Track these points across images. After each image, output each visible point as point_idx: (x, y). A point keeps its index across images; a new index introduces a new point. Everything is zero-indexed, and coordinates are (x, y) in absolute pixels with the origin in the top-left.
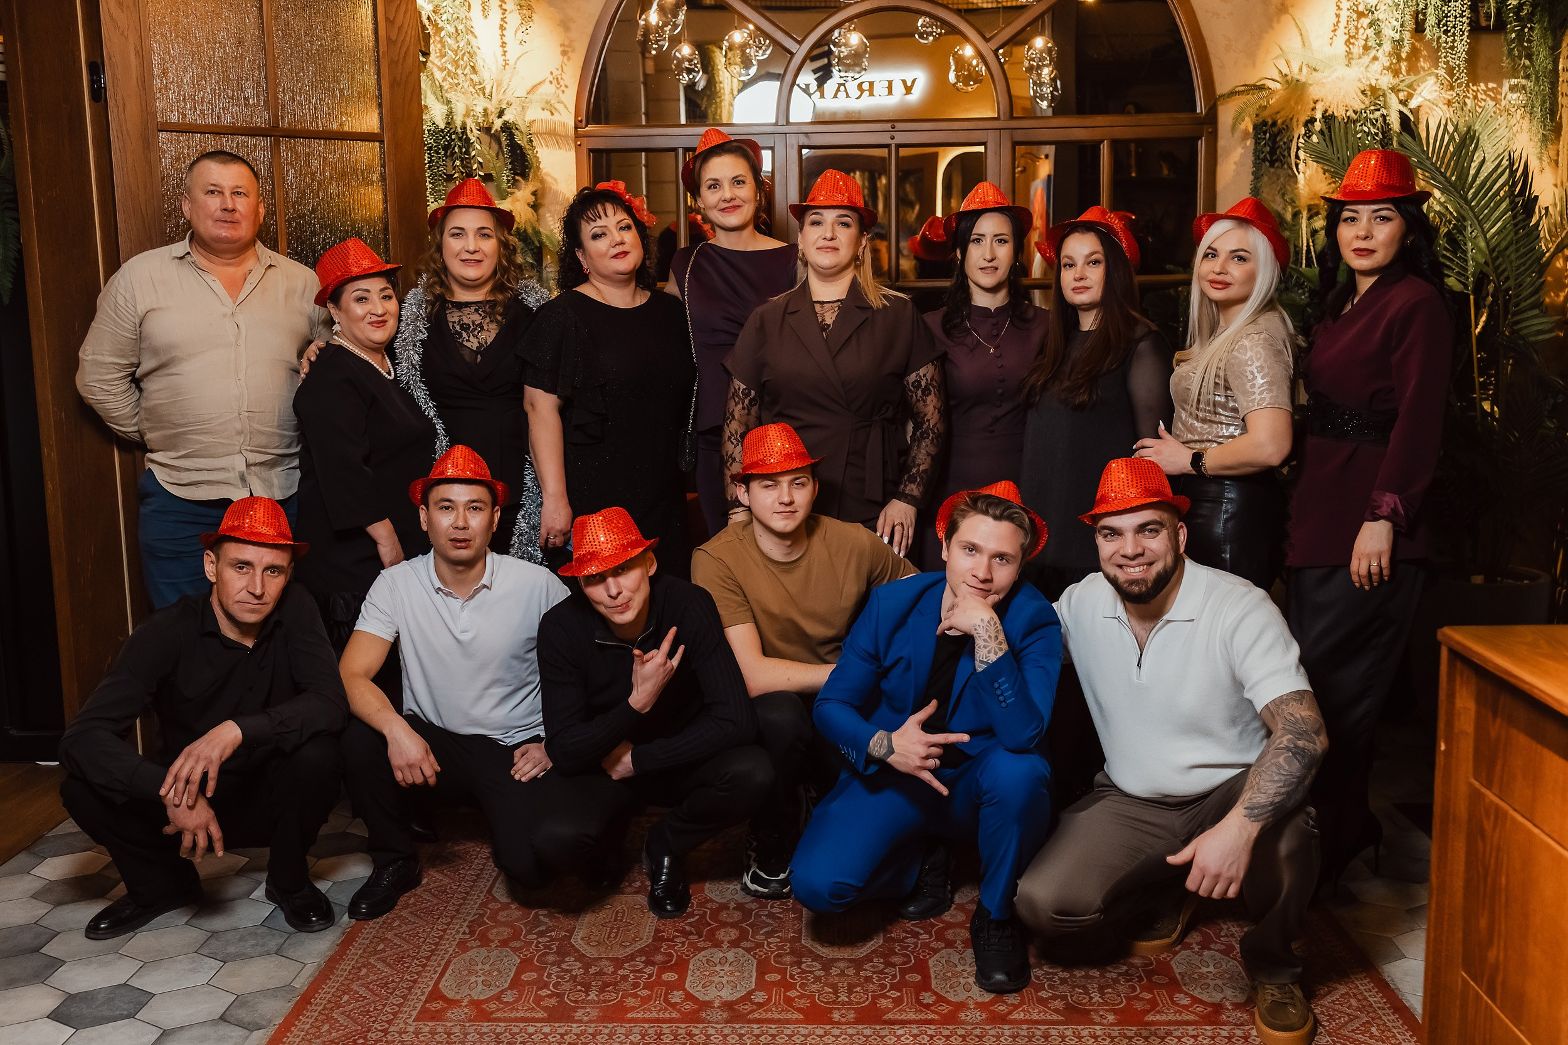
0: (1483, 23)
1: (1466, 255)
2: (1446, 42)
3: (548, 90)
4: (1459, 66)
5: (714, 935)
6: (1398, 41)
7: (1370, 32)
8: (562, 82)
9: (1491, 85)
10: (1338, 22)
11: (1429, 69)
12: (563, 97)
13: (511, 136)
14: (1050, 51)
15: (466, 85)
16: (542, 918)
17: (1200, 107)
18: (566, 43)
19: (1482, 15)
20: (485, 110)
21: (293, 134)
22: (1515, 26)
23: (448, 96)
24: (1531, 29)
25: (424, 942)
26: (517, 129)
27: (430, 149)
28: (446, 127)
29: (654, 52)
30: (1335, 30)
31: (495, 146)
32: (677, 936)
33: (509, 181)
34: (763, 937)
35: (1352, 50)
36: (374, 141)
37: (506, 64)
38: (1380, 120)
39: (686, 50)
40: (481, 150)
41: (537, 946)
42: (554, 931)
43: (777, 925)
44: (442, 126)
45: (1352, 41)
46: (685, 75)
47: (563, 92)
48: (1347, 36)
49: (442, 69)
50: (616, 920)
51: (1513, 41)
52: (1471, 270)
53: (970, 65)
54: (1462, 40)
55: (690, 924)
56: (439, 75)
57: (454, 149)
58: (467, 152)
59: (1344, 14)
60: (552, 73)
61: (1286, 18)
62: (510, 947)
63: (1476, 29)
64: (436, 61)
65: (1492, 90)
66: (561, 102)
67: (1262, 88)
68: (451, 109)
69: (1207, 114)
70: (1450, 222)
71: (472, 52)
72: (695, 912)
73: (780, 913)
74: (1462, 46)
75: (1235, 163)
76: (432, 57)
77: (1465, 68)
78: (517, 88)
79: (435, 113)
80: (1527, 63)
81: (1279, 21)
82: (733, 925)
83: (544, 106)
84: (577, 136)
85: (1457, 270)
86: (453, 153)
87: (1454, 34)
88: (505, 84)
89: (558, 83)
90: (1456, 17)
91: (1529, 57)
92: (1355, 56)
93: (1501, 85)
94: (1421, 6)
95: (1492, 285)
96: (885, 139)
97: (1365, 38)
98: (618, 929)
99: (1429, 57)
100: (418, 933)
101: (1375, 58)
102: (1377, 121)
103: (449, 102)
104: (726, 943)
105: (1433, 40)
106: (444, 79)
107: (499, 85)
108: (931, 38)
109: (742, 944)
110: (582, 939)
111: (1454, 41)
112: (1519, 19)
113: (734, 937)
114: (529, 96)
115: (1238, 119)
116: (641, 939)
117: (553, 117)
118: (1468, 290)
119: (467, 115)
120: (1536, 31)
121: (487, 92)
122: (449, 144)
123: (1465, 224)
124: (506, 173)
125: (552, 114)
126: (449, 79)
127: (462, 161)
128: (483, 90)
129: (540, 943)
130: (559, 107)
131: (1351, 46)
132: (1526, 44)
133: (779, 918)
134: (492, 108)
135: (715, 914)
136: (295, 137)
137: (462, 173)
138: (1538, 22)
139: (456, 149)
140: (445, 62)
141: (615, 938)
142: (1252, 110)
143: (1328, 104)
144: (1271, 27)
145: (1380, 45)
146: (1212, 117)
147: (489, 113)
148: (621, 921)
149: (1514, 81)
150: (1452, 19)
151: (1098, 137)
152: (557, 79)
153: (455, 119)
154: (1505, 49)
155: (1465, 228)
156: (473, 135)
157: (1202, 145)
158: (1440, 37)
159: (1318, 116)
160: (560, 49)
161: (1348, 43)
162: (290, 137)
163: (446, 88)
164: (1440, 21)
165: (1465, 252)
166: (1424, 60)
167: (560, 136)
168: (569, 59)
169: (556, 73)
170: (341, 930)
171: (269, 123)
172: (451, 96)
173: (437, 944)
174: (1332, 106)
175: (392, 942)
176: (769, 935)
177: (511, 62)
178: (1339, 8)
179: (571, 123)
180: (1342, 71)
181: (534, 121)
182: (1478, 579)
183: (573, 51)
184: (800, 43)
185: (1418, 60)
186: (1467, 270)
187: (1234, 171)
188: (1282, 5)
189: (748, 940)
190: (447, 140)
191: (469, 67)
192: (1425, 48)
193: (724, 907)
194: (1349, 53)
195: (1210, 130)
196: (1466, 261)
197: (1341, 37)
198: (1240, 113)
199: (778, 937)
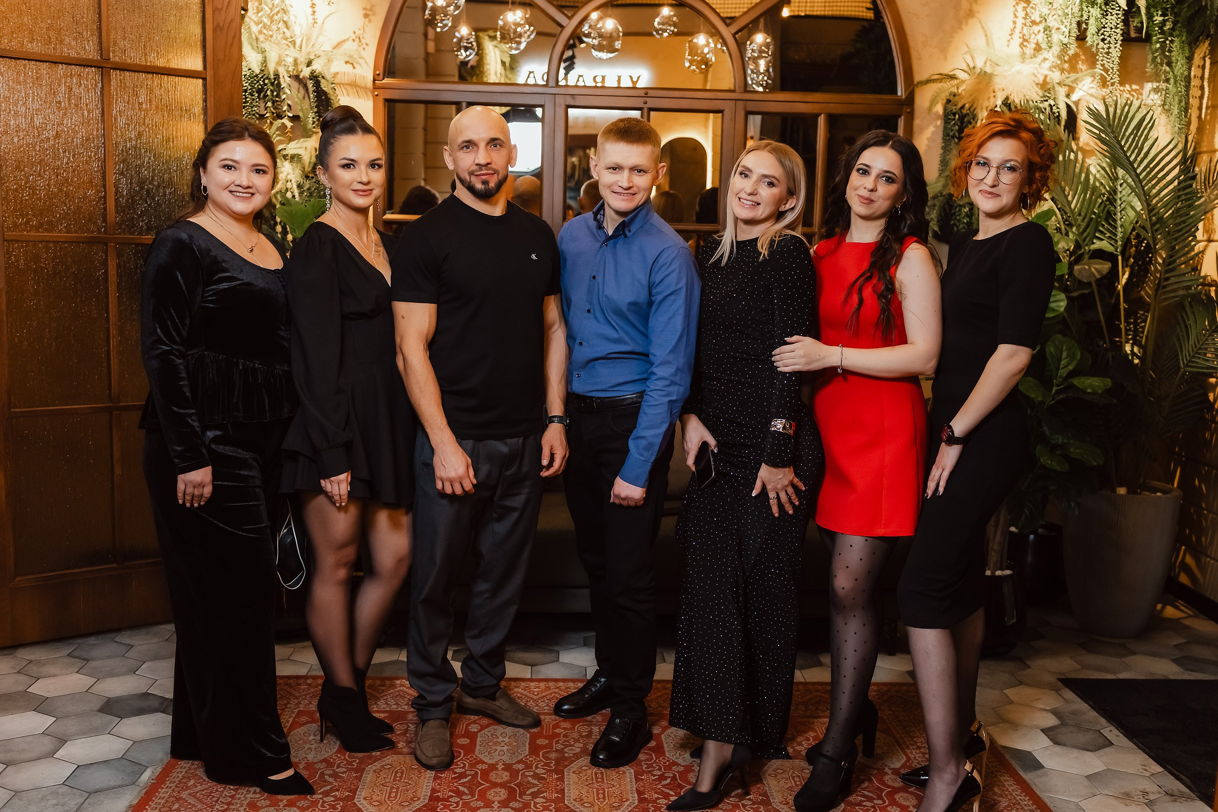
0: (1133, 34)
1: (1116, 223)
2: (1103, 49)
3: (351, 46)
4: (1112, 68)
5: (485, 794)
6: (1066, 45)
7: (1041, 37)
8: (363, 41)
9: (1134, 87)
10: (1015, 27)
11: (1086, 70)
12: (363, 54)
13: (317, 84)
14: (767, 45)
15: (280, 36)
16: (327, 777)
17: (901, 92)
18: (368, 7)
19: (1132, 28)
20: (295, 60)
21: (123, 68)
22: (1159, 38)
23: (263, 45)
24: (1172, 41)
25: (216, 801)
26: (323, 77)
27: (246, 91)
28: (260, 73)
29: (439, 30)
30: (1011, 35)
31: (302, 91)
32: (452, 797)
33: (314, 123)
34: (529, 798)
35: (1025, 51)
36: (197, 78)
37: (315, 22)
38: (1048, 109)
39: (464, 31)
40: (291, 93)
41: (322, 806)
42: (338, 790)
43: (541, 785)
44: (257, 71)
45: (1025, 44)
46: (462, 51)
47: (364, 49)
48: (1021, 40)
49: (257, 24)
50: (394, 780)
51: (1156, 51)
52: (1120, 235)
53: (702, 52)
54: (1115, 47)
55: (463, 785)
56: (255, 29)
57: (266, 92)
58: (278, 96)
59: (1020, 21)
60: (354, 33)
61: (973, 22)
62: (299, 808)
63: (1127, 39)
64: (253, 17)
65: (1135, 90)
66: (363, 58)
67: (953, 77)
68: (265, 57)
69: (907, 98)
70: (1104, 195)
71: (285, 9)
72: (468, 773)
73: (544, 774)
74: (1116, 52)
75: (927, 139)
76: (250, 13)
77: (1118, 70)
78: (325, 44)
79: (252, 61)
80: (1168, 69)
81: (967, 24)
82: (502, 785)
83: (347, 59)
84: (375, 87)
85: (1108, 235)
86: (265, 96)
87: (1109, 43)
88: (314, 37)
89: (360, 42)
90: (1111, 28)
91: (1169, 64)
92: (1027, 56)
93: (1142, 88)
94: (1085, 17)
95: (1134, 249)
96: (639, 103)
97: (1035, 42)
98: (398, 788)
99: (1086, 60)
100: (211, 792)
101: (1045, 59)
102: (1045, 109)
103: (263, 52)
104: (496, 803)
105: (1092, 46)
106: (260, 32)
107: (308, 39)
108: (666, 34)
109: (511, 805)
110: (365, 798)
111: (1109, 48)
112: (1162, 32)
113: (503, 797)
114: (335, 51)
115: (933, 102)
116: (419, 799)
117: (354, 71)
118: (1117, 251)
119: (279, 63)
120: (1175, 44)
121: (298, 44)
122: (263, 88)
123: (1115, 197)
124: (311, 115)
125: (354, 68)
126: (265, 31)
127: (273, 103)
128: (294, 43)
129: (326, 802)
130: (361, 61)
131: (1024, 48)
132: (1167, 54)
133: (544, 778)
134: (302, 59)
135: (485, 774)
136: (124, 70)
137: (273, 113)
138: (1178, 36)
139: (269, 93)
140: (262, 16)
141: (395, 797)
142: (945, 96)
143: (1009, 93)
144: (961, 28)
145: (1050, 47)
146: (910, 100)
147: (299, 62)
148: (400, 781)
149: (1155, 85)
150: (1108, 29)
151: (816, 111)
152: (359, 38)
153: (268, 65)
154: (1150, 57)
155: (1115, 200)
156: (285, 81)
157: (901, 123)
158: (1098, 44)
159: (999, 103)
160: (364, 12)
161: (1022, 45)
162: (120, 70)
163: (261, 40)
164: (1099, 31)
165: (1115, 221)
166: (1082, 62)
167: (360, 87)
168: (370, 21)
169: (358, 32)
170: (139, 789)
171: (101, 56)
172: (266, 46)
173: (229, 804)
174: (1012, 95)
175: (186, 801)
176: (535, 795)
177: (320, 22)
178: (1016, 16)
179: (370, 78)
180: (1018, 67)
181: (337, 73)
182: (1122, 491)
183: (374, 14)
184: (570, 18)
185: (1077, 63)
186: (1116, 236)
187: (927, 145)
188: (970, 10)
189: (516, 801)
190: (260, 85)
191: (282, 22)
192: (1084, 54)
193: (493, 767)
194: (1023, 54)
195: (908, 110)
196: (1115, 228)
197: (1017, 40)
198: (936, 97)
199: (544, 797)
